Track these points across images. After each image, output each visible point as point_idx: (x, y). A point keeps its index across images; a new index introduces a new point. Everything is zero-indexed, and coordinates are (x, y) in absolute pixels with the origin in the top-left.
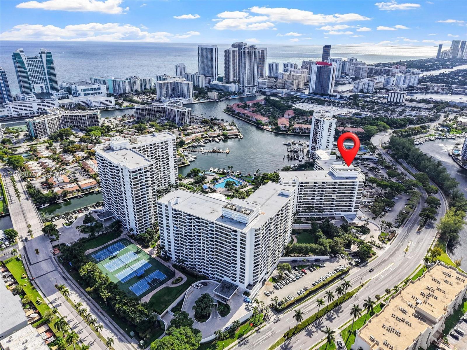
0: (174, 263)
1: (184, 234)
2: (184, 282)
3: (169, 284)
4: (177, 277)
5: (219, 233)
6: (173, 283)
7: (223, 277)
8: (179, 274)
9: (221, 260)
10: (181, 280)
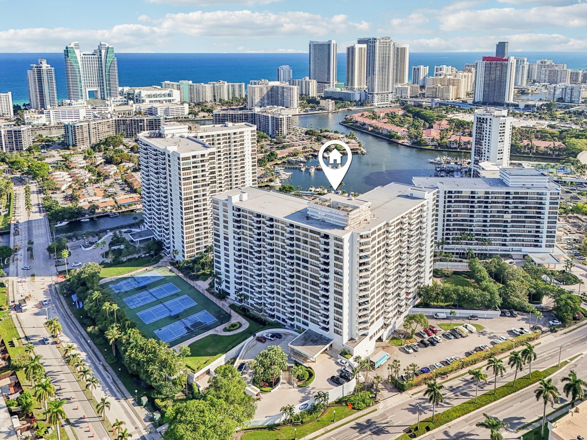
0: (232, 302)
1: (249, 250)
2: (243, 330)
3: (219, 331)
4: (233, 321)
5: (301, 244)
6: (225, 330)
7: (307, 325)
8: (236, 318)
9: (304, 292)
10: (239, 328)
